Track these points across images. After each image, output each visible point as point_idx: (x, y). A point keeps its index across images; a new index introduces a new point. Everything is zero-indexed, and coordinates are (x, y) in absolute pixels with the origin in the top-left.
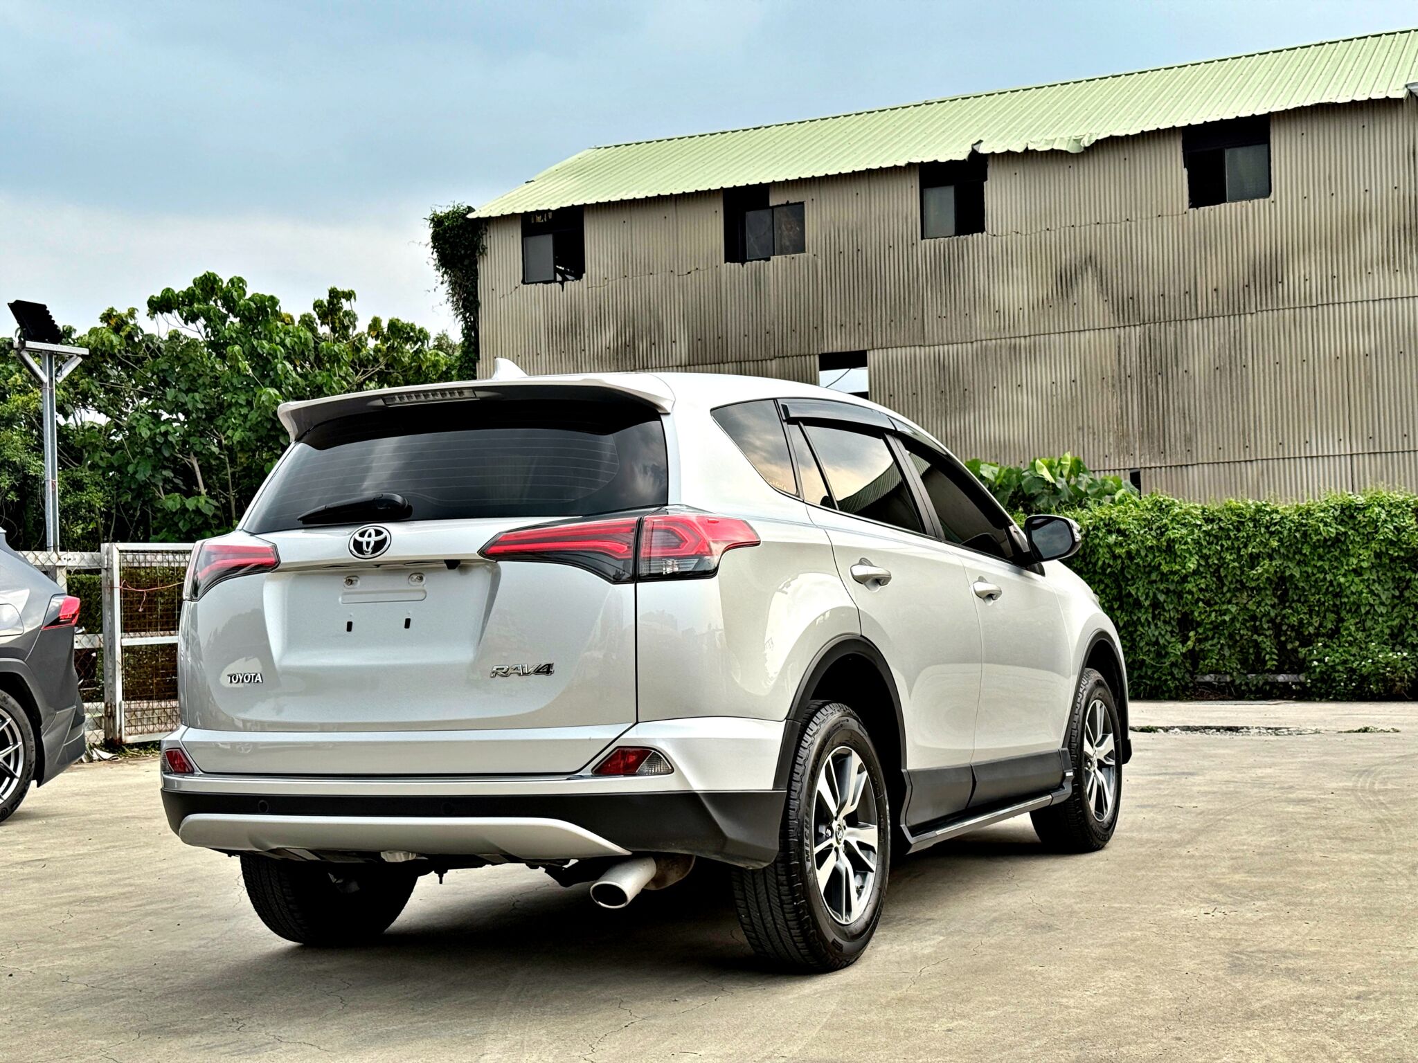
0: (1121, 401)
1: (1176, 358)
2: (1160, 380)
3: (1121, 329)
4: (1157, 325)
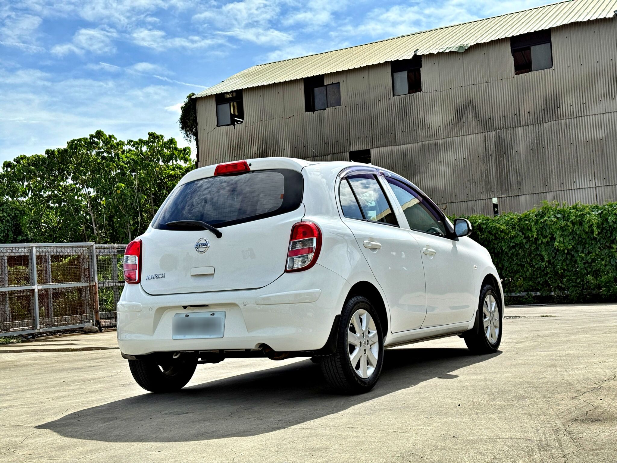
0: (487, 166)
1: (512, 146)
2: (505, 156)
3: (486, 133)
4: (502, 130)
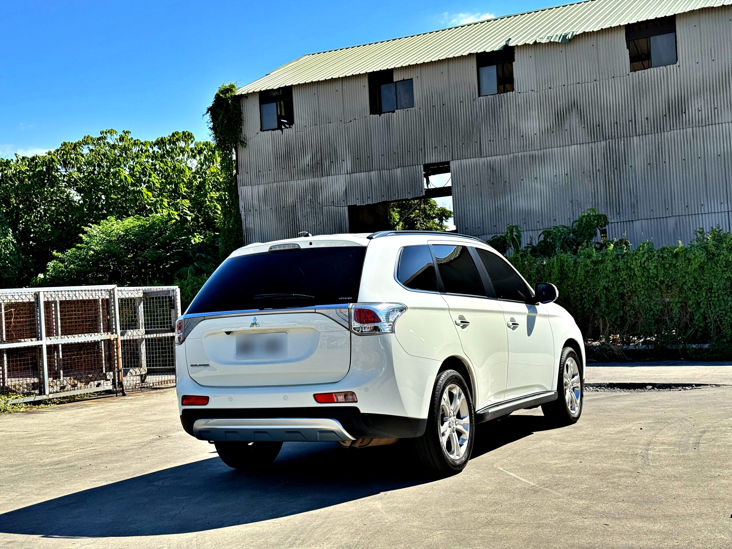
0: (594, 185)
1: (625, 159)
2: (616, 172)
3: (593, 143)
4: (614, 140)
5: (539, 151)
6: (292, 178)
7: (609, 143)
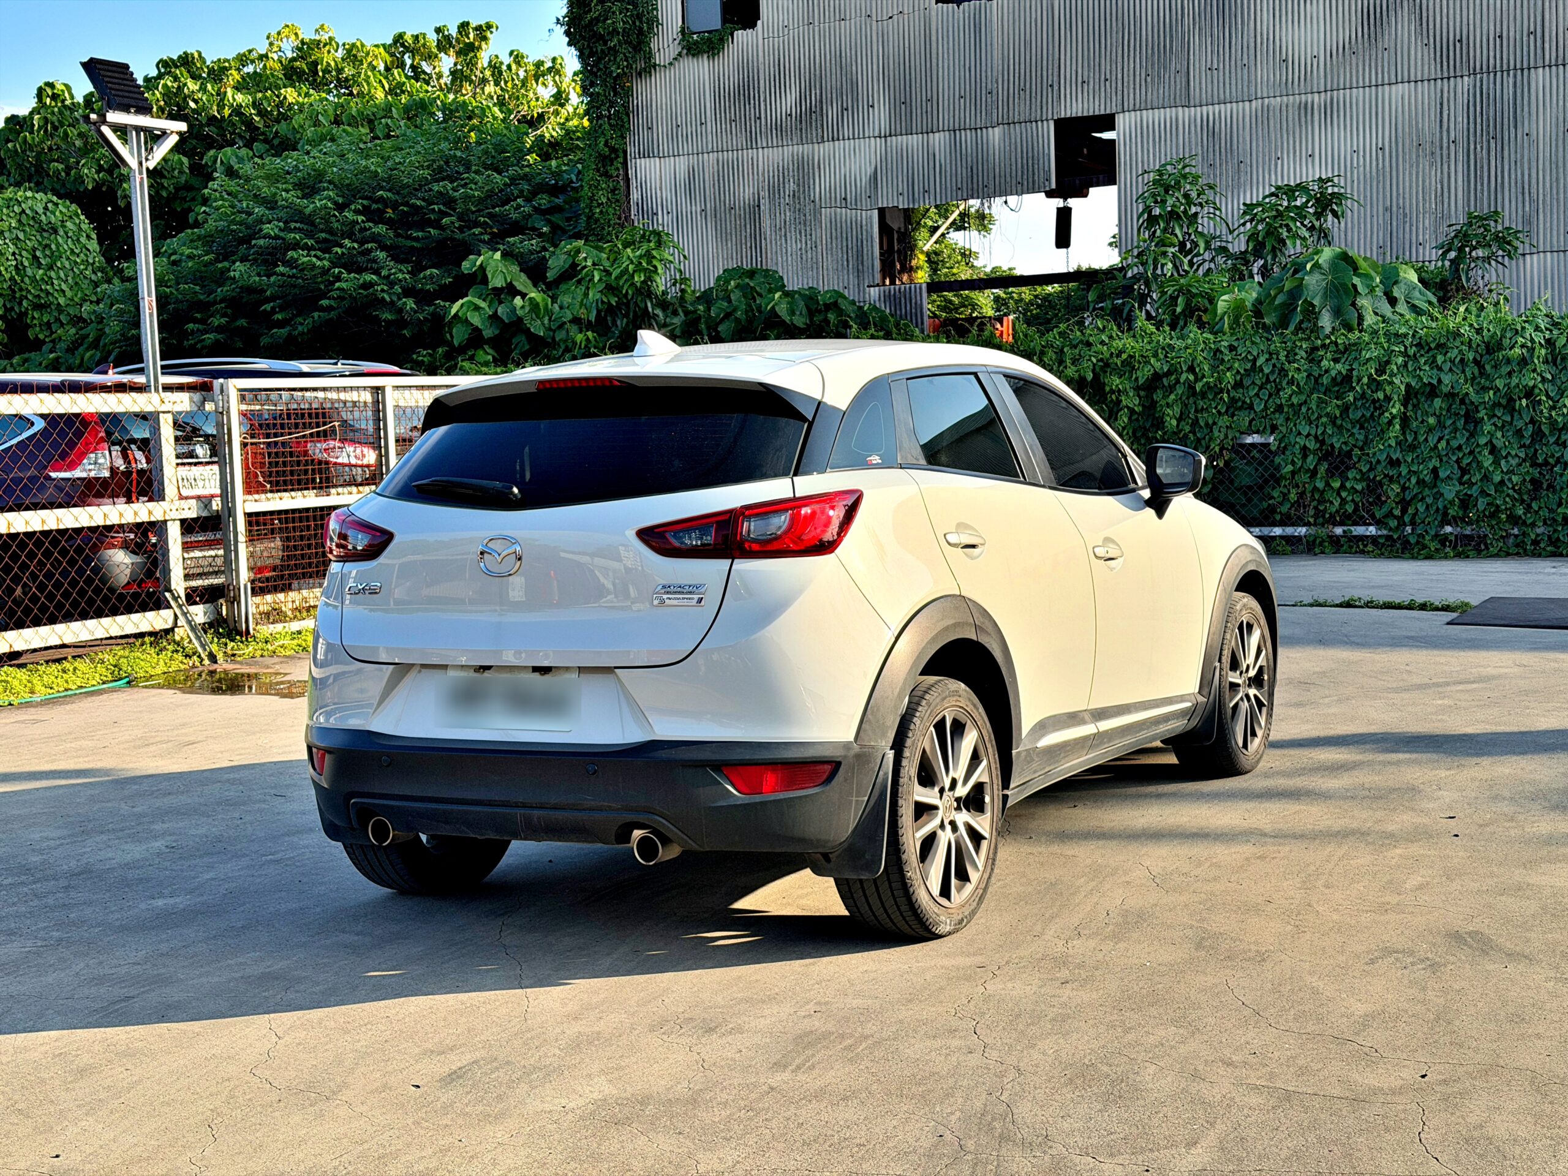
0: (1442, 172)
1: (1515, 118)
2: (1493, 145)
3: (1445, 81)
4: (1492, 75)
5: (1323, 94)
6: (752, 144)
7: (1481, 81)
